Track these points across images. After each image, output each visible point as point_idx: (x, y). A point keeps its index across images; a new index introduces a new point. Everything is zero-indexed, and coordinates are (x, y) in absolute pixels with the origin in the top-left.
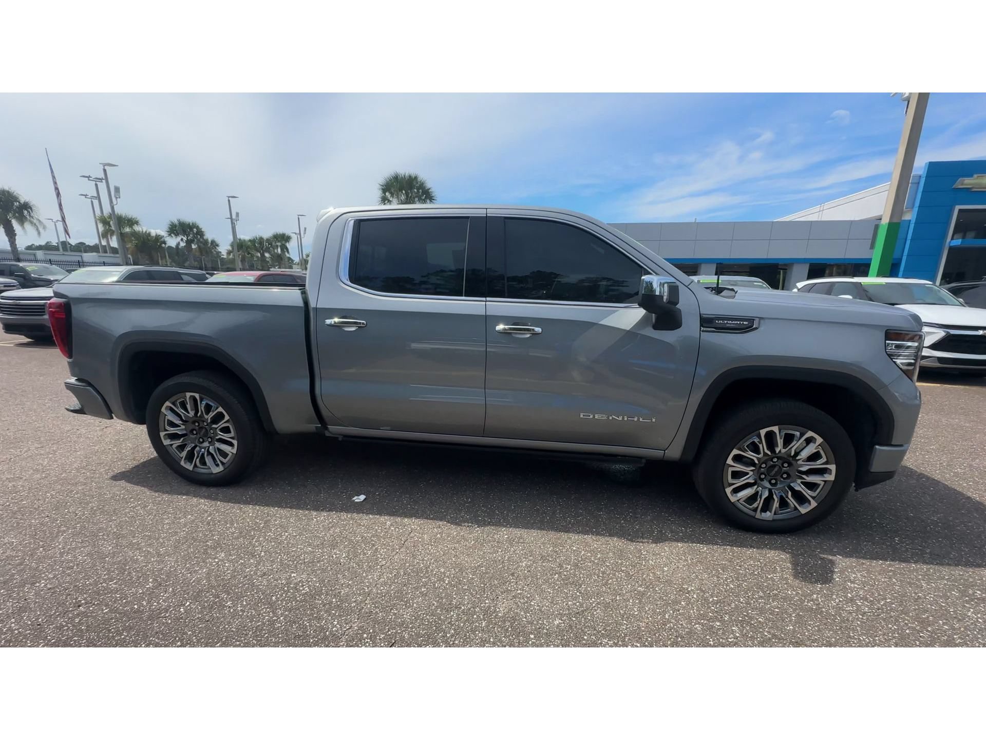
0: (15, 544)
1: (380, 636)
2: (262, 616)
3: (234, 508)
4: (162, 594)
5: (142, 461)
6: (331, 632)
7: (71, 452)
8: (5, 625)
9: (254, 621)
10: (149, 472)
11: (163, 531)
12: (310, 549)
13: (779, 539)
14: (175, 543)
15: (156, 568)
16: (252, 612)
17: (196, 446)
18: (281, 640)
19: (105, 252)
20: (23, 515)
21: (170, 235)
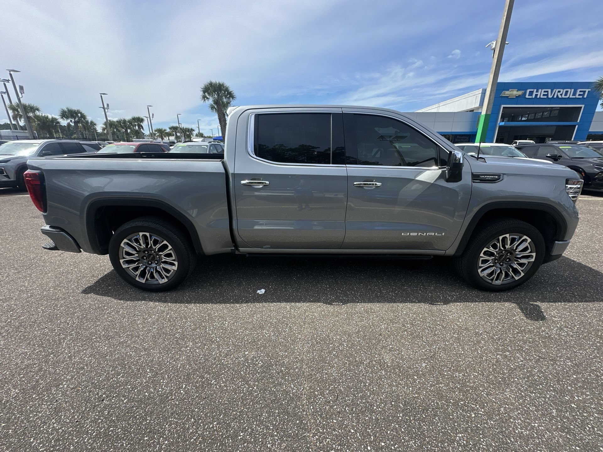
0: (28, 354)
1: (326, 392)
2: (241, 388)
3: (181, 307)
4: (161, 381)
5: (100, 277)
6: (293, 394)
7: (43, 274)
8: (49, 426)
9: (237, 393)
10: (109, 285)
11: (139, 330)
12: (248, 332)
13: (505, 295)
14: (152, 339)
15: (147, 360)
16: (233, 386)
17: (146, 267)
18: (263, 406)
19: (16, 129)
20: (26, 329)
21: (62, 118)
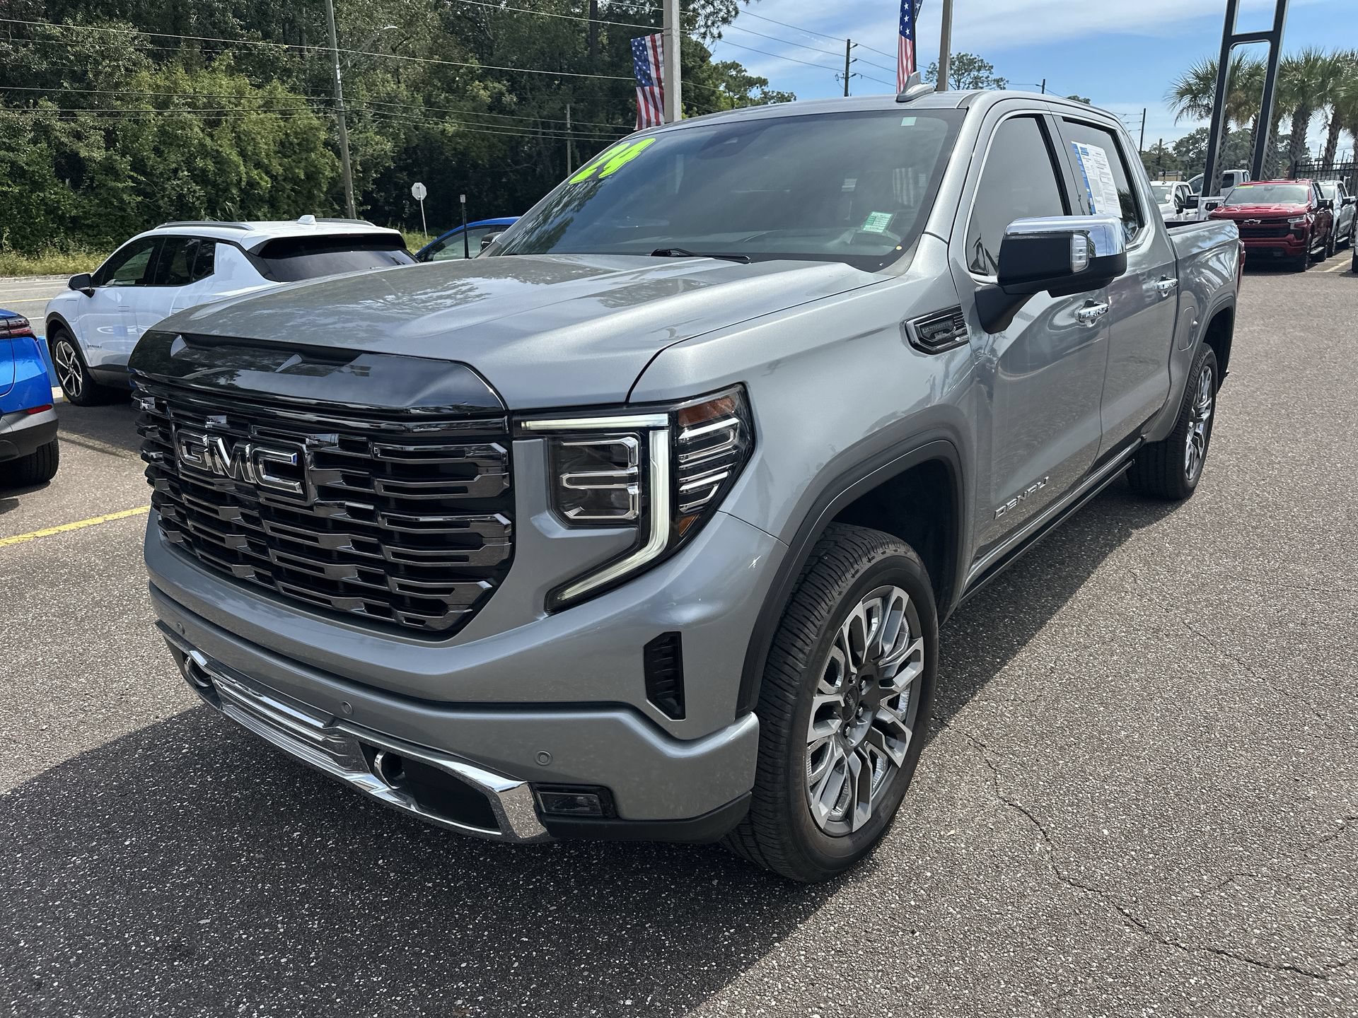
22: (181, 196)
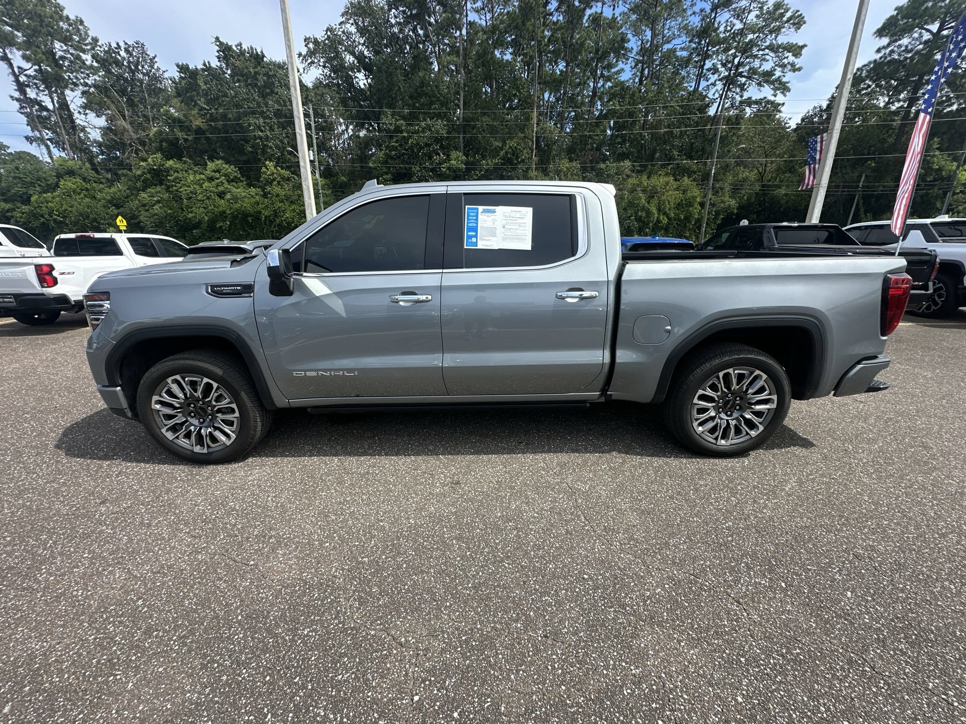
22: (629, 227)
